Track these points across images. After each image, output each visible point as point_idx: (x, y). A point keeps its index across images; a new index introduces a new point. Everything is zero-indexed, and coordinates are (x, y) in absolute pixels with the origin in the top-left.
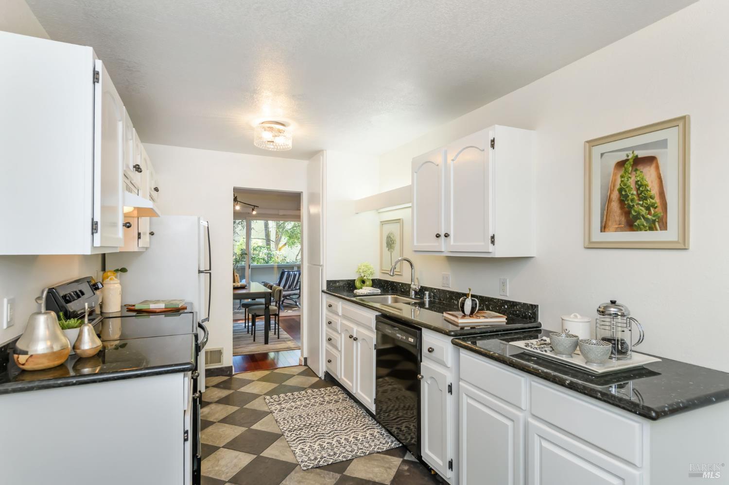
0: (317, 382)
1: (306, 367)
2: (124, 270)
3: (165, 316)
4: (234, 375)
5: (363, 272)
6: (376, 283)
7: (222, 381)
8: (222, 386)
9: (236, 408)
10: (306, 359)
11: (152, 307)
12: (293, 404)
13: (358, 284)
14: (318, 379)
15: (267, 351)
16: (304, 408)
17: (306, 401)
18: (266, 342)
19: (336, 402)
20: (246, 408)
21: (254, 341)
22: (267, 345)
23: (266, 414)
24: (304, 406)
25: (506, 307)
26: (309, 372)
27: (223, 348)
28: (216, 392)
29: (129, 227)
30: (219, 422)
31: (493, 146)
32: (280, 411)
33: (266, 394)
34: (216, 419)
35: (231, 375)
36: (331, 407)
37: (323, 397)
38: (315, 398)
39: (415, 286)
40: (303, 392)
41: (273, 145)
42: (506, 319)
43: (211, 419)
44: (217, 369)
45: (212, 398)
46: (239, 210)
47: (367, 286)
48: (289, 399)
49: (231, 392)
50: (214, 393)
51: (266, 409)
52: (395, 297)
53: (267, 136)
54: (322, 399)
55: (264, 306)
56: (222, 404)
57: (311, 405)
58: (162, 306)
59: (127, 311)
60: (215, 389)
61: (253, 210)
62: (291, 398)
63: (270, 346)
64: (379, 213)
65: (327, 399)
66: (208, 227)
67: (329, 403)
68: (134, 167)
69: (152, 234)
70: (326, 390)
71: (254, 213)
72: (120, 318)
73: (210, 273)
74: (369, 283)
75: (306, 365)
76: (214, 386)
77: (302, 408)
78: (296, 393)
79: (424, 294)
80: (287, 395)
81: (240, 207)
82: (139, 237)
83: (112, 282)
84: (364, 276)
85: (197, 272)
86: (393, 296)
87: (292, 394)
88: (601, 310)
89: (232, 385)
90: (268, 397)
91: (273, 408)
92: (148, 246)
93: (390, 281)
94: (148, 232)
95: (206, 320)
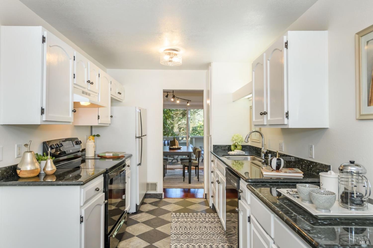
0: (208, 209)
1: (206, 200)
2: (98, 136)
3: (113, 160)
4: (163, 199)
5: (235, 140)
6: (244, 148)
7: (155, 201)
8: (153, 204)
9: (154, 217)
10: (206, 194)
11: (107, 155)
12: (185, 220)
13: (232, 148)
14: (209, 207)
15: (190, 188)
16: (190, 223)
17: (194, 219)
18: (190, 182)
19: (212, 222)
20: (159, 218)
21: (184, 181)
22: (190, 185)
23: (169, 222)
24: (191, 222)
25: (311, 166)
26: (206, 203)
27: (157, 182)
28: (149, 207)
29: (75, 112)
30: (141, 223)
31: (286, 47)
32: (176, 222)
33: (174, 212)
34: (141, 221)
35: (161, 199)
36: (207, 225)
37: (205, 219)
38: (200, 218)
39: (264, 150)
40: (195, 214)
41: (172, 63)
42: (303, 175)
43: (138, 221)
44: (154, 194)
45: (145, 209)
46: (179, 103)
47: (238, 150)
48: (185, 216)
49: (156, 207)
50: (148, 207)
51: (169, 220)
52: (252, 157)
53: (167, 58)
54: (204, 220)
55: (189, 160)
56: (148, 213)
57: (195, 222)
58: (111, 155)
59: (98, 157)
60: (150, 205)
61: (188, 103)
62: (187, 216)
63: (191, 185)
64: (250, 100)
65: (207, 220)
66: (140, 113)
67: (207, 222)
68: (87, 82)
69: (111, 117)
70: (210, 214)
71: (188, 104)
72: (94, 160)
73: (142, 138)
74: (239, 147)
75: (206, 198)
76: (150, 204)
77: (189, 222)
78: (191, 213)
79: (268, 156)
80: (185, 214)
81: (180, 101)
82: (99, 118)
83: (90, 141)
84: (236, 143)
85: (135, 137)
86: (251, 156)
87: (188, 214)
88: (341, 168)
89: (159, 204)
90: (174, 214)
91: (173, 220)
92: (110, 123)
93: (254, 147)
94: (110, 115)
95: (140, 164)
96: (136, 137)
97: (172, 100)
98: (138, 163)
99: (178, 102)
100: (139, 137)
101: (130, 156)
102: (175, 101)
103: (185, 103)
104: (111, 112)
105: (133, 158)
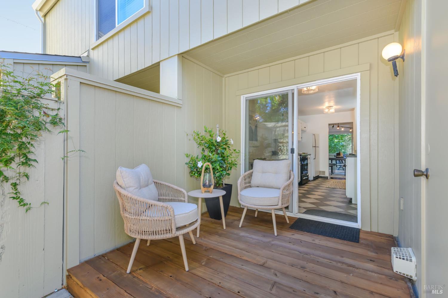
27: (325, 171)
35: (328, 179)
44: (324, 176)
71: (351, 130)
73: (316, 147)
94: (301, 137)
95: (314, 159)
96: (313, 147)
97: (338, 128)
98: (314, 158)
99: (343, 129)
100: (314, 147)
101: (310, 155)
102: (340, 129)
103: (348, 129)
104: (302, 135)
105: (312, 156)
